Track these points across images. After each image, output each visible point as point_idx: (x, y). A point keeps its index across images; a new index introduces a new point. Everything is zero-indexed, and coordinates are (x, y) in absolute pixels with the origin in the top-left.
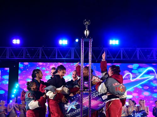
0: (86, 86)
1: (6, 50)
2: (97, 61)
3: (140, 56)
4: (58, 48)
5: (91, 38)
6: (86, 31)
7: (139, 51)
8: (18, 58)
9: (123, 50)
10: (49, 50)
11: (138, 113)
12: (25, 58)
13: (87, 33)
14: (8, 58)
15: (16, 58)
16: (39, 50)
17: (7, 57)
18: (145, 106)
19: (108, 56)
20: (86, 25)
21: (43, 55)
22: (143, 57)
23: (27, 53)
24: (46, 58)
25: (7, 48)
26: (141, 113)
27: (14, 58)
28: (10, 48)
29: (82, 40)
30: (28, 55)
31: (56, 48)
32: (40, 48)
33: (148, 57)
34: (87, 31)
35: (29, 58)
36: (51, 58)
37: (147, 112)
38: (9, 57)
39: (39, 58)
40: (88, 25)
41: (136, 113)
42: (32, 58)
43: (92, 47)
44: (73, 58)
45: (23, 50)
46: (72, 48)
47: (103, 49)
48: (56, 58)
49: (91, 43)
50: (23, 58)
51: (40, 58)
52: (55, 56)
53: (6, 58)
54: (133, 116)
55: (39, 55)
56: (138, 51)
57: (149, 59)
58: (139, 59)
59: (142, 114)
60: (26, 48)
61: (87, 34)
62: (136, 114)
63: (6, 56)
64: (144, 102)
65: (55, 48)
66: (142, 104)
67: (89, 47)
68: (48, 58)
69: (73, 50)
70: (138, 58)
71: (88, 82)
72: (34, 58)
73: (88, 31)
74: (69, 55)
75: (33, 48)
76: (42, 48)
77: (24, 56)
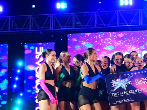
1: (49, 18)
4: (119, 11)
8: (65, 28)
12: (74, 27)
14: (53, 29)
15: (63, 28)
16: (94, 15)
17: (51, 28)
21: (99, 22)
23: (77, 21)
24: (103, 26)
25: (50, 15)
27: (60, 28)
28: (53, 15)
30: (78, 23)
31: (118, 11)
32: (95, 12)
35: (81, 27)
36: (110, 26)
38: (54, 28)
39: (94, 26)
44: (141, 23)
45: (72, 17)
46: (139, 10)
50: (72, 27)
51: (95, 26)
52: (117, 23)
53: (49, 29)
55: (93, 23)
60: (76, 14)
63: (49, 26)
65: (116, 11)
68: (106, 26)
69: (142, 13)
72: (87, 27)
75: (85, 14)
76: (97, 12)
77: (73, 25)
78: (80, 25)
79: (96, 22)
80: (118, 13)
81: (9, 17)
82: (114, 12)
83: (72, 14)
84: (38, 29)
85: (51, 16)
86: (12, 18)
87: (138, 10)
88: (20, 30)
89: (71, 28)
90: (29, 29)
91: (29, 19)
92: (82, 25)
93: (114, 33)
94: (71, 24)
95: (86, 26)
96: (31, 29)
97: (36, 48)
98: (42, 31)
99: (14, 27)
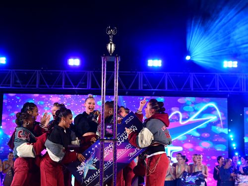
0: (110, 131)
2: (127, 93)
3: (195, 86)
4: (66, 71)
5: (118, 56)
6: (109, 45)
7: (194, 77)
8: (2, 86)
9: (169, 76)
10: (51, 74)
11: (190, 176)
12: (12, 86)
13: (111, 47)
16: (36, 74)
18: (202, 165)
19: (145, 85)
20: (111, 35)
21: (42, 82)
22: (200, 87)
23: (16, 79)
24: (46, 87)
26: (195, 176)
29: (104, 59)
30: (18, 81)
31: (63, 71)
32: (38, 71)
33: (207, 87)
34: (111, 44)
35: (20, 87)
36: (54, 87)
37: (205, 173)
39: (35, 87)
41: (189, 175)
42: (24, 87)
43: (119, 70)
44: (89, 87)
45: (10, 74)
46: (88, 72)
47: (136, 73)
48: (62, 87)
49: (118, 64)
50: (9, 86)
51: (37, 87)
52: (62, 85)
54: (182, 179)
55: (35, 83)
56: (192, 78)
57: (209, 90)
58: (194, 90)
59: (197, 179)
60: (15, 71)
61: (112, 50)
62: (187, 177)
64: (200, 158)
65: (61, 71)
66: (197, 160)
67: (114, 71)
68: (50, 87)
69: (90, 75)
70: (192, 89)
71: (112, 127)
72: (28, 87)
73: (113, 45)
74: (83, 83)
75: (26, 72)
76: (40, 71)
77: (11, 83)
78: (19, 84)
79: (38, 82)
80: (63, 73)
82: (60, 72)
83: (11, 71)
87: (86, 71)
89: (9, 88)
92: (22, 84)
94: (9, 82)
95: (27, 85)
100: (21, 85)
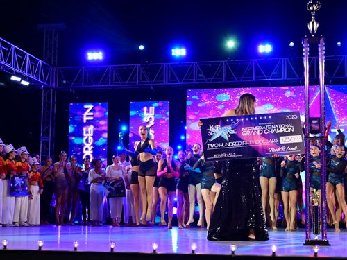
0: (316, 127)
1: (163, 68)
4: (256, 60)
6: (311, 23)
8: (184, 81)
12: (196, 81)
13: (313, 26)
14: (167, 83)
15: (181, 81)
16: (222, 65)
17: (165, 82)
20: (313, 10)
21: (229, 74)
23: (199, 73)
24: (234, 79)
27: (177, 82)
28: (168, 65)
30: (201, 75)
31: (254, 60)
32: (224, 62)
34: (313, 23)
35: (204, 81)
36: (243, 79)
38: (169, 82)
39: (222, 80)
40: (316, 11)
42: (209, 81)
44: (285, 76)
45: (192, 67)
46: (283, 59)
48: (252, 79)
49: (324, 48)
50: (192, 81)
51: (224, 80)
52: (252, 76)
53: (162, 82)
55: (221, 75)
60: (198, 63)
61: (315, 29)
65: (251, 60)
68: (238, 79)
69: (286, 63)
72: (213, 81)
73: (315, 23)
74: (277, 73)
75: (211, 63)
76: (226, 61)
77: (194, 78)
78: (203, 78)
79: (224, 75)
80: (253, 63)
81: (110, 67)
82: (249, 61)
83: (193, 64)
84: (147, 83)
85: (165, 65)
86: (114, 67)
87: (281, 59)
88: (125, 84)
89: (192, 83)
90: (136, 83)
91: (136, 69)
93: (248, 89)
94: (192, 77)
95: (212, 79)
96: (139, 83)
97: (145, 109)
98: (153, 86)
99: (116, 80)
100: (205, 79)
